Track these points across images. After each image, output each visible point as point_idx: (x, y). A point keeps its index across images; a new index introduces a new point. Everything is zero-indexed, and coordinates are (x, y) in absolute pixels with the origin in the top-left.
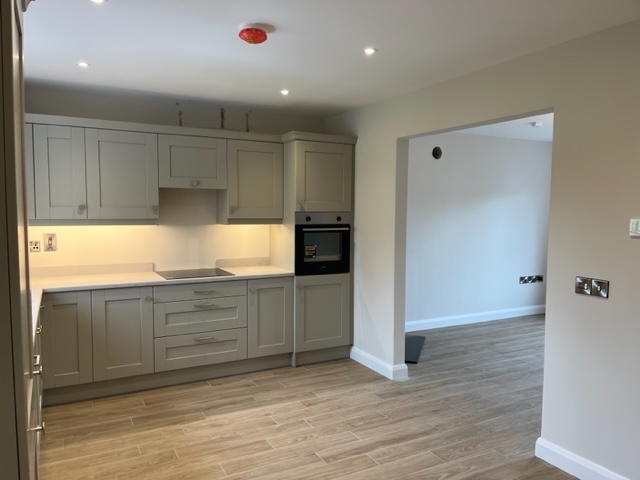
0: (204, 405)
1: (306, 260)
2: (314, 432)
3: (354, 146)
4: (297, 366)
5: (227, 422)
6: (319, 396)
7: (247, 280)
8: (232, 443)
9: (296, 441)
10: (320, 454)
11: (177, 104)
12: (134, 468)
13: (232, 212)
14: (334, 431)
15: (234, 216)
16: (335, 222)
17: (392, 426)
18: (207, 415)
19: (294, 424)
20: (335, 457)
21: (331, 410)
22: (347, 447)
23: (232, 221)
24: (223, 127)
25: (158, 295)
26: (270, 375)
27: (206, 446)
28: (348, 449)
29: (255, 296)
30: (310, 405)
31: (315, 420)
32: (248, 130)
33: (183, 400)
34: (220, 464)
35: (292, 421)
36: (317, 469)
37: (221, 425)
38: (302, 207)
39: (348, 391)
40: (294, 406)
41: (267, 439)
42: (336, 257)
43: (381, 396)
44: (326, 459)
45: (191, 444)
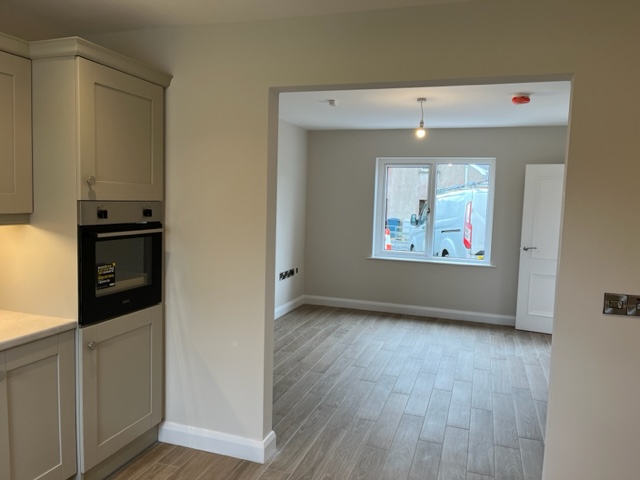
3: (165, 89)
38: (92, 193)
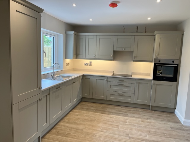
0: (114, 112)
1: (157, 75)
2: (135, 129)
3: (183, 35)
4: (151, 110)
5: (115, 117)
6: (149, 120)
7: (135, 79)
8: (110, 123)
9: (127, 129)
10: (130, 135)
11: (123, 26)
12: (85, 120)
13: (134, 58)
14: (142, 131)
15: (135, 59)
16: (172, 63)
17: (164, 138)
18: (112, 114)
19: (132, 125)
20: (133, 138)
21: (148, 126)
22: (140, 137)
23: (134, 61)
24: (137, 32)
25: (109, 79)
26: (140, 110)
27: (103, 121)
28: (141, 138)
29: (138, 84)
30: (143, 122)
31: (139, 126)
32: (145, 32)
33: (110, 109)
34: (102, 126)
35: (132, 124)
36: (125, 139)
37: (112, 118)
38: (157, 57)
39: (160, 122)
40: (137, 120)
41: (120, 125)
42: (172, 76)
43: (172, 128)
44: (130, 138)
45: (101, 119)
